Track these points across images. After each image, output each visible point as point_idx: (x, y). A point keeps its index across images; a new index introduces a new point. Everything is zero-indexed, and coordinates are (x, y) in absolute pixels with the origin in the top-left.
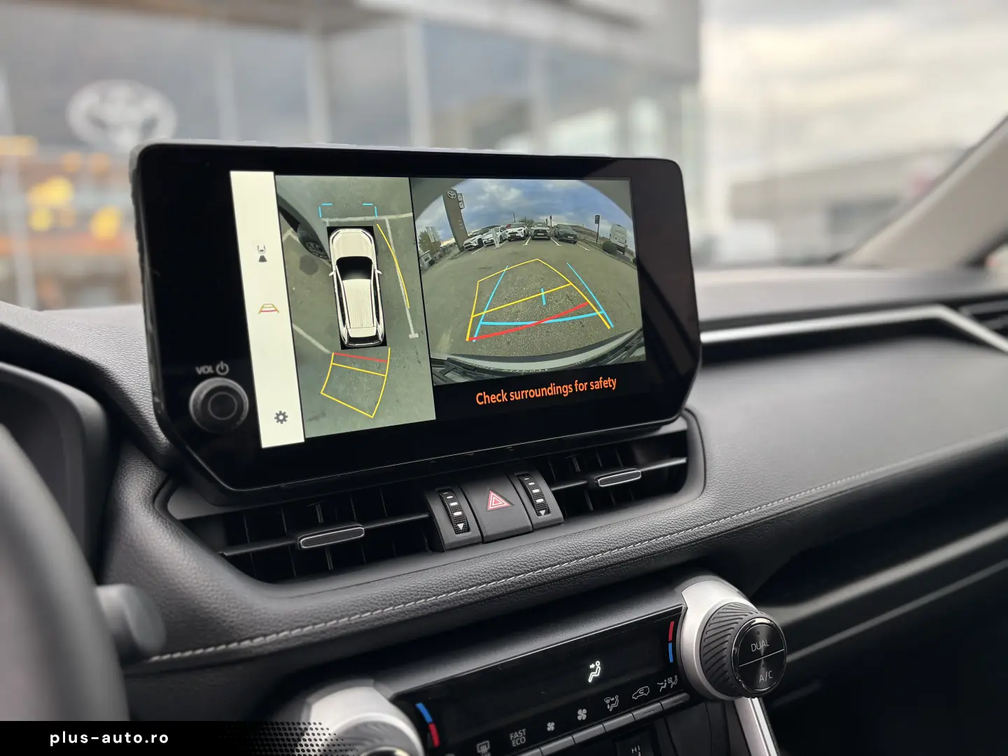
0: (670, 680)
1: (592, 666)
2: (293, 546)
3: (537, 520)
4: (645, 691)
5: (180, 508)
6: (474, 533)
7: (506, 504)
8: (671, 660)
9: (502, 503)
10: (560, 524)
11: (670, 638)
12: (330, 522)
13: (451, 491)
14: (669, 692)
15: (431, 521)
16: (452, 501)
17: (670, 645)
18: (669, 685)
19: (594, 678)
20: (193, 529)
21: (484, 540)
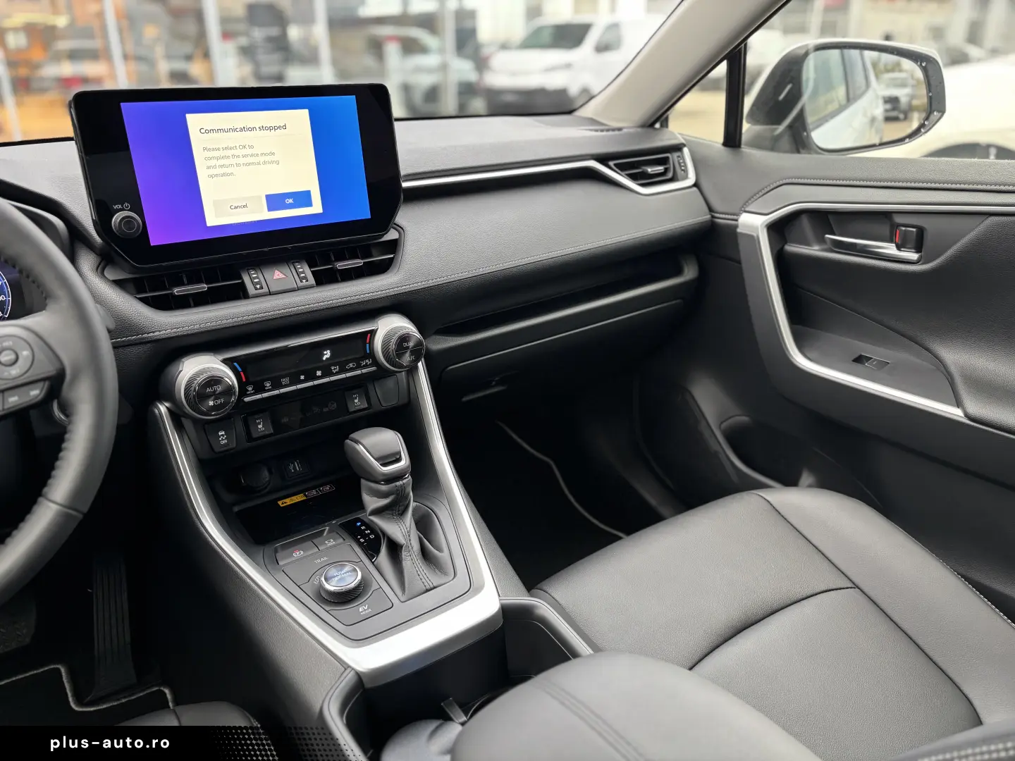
0: (367, 361)
1: (325, 352)
2: (171, 294)
3: (300, 284)
4: (354, 365)
5: (111, 274)
6: (265, 290)
7: (284, 276)
8: (368, 352)
9: (282, 276)
10: (313, 287)
11: (368, 341)
12: (191, 282)
13: (254, 269)
14: (366, 366)
15: (243, 284)
16: (254, 274)
17: (368, 345)
18: (366, 363)
19: (327, 358)
20: (119, 284)
21: (270, 294)
